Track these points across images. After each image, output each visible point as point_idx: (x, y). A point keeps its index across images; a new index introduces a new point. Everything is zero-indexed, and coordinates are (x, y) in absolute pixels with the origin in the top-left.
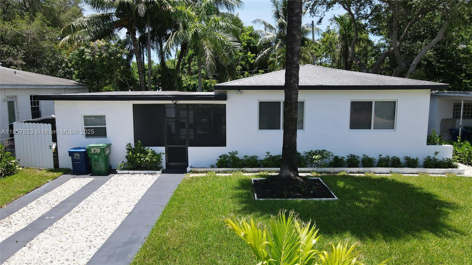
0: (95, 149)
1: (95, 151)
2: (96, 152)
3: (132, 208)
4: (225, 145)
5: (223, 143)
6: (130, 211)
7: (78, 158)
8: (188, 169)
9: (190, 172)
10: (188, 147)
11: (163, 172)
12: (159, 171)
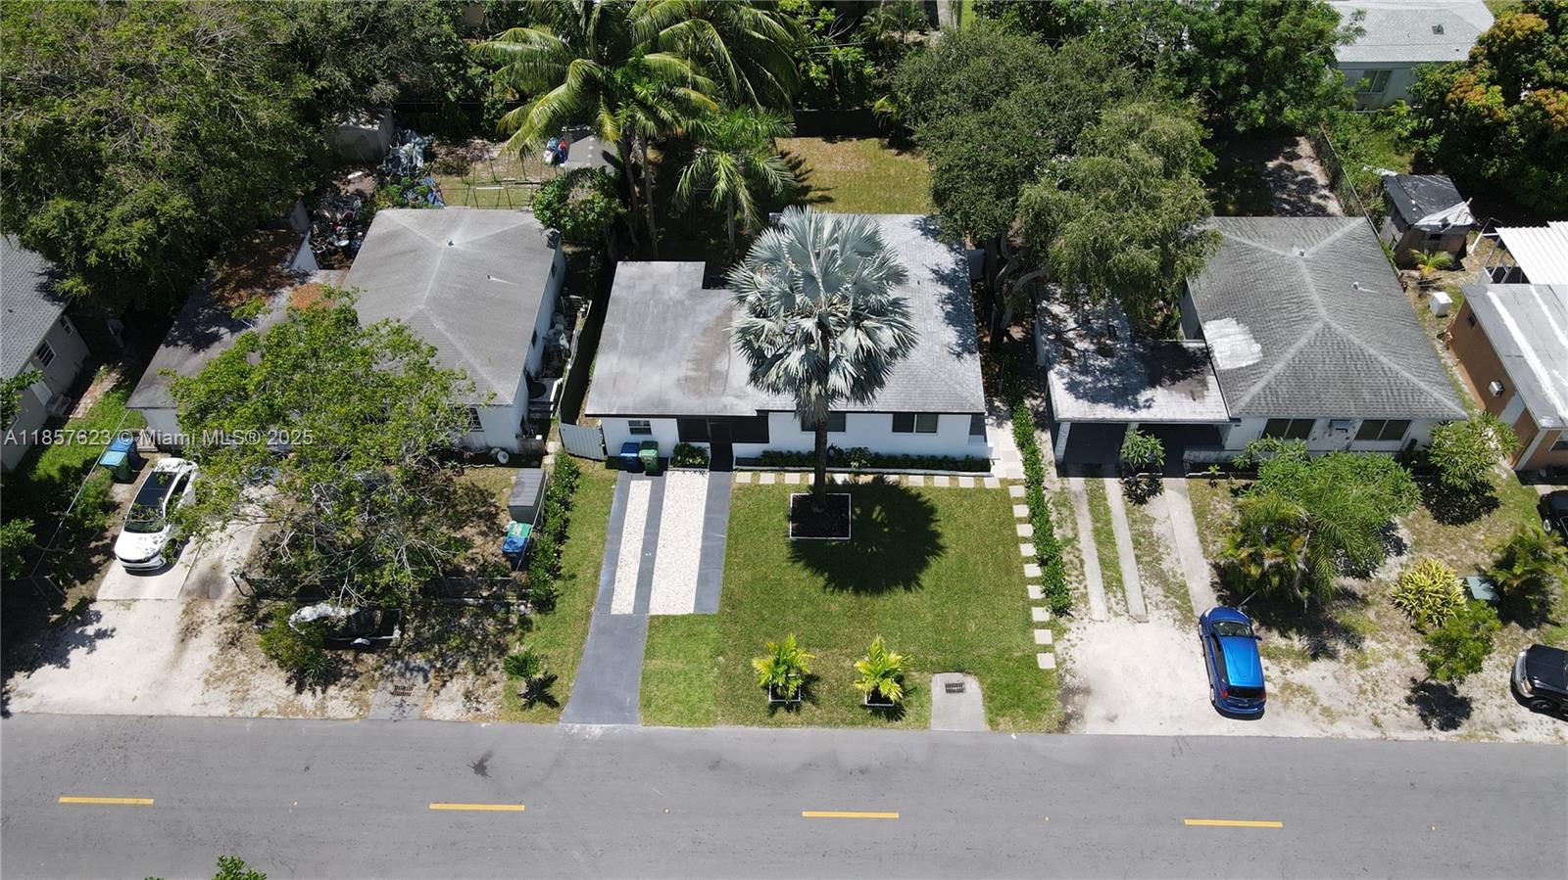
1: (647, 459)
3: (700, 540)
4: (768, 442)
5: (767, 441)
6: (700, 546)
8: (734, 467)
9: (736, 470)
10: (733, 444)
11: (711, 470)
12: (706, 467)
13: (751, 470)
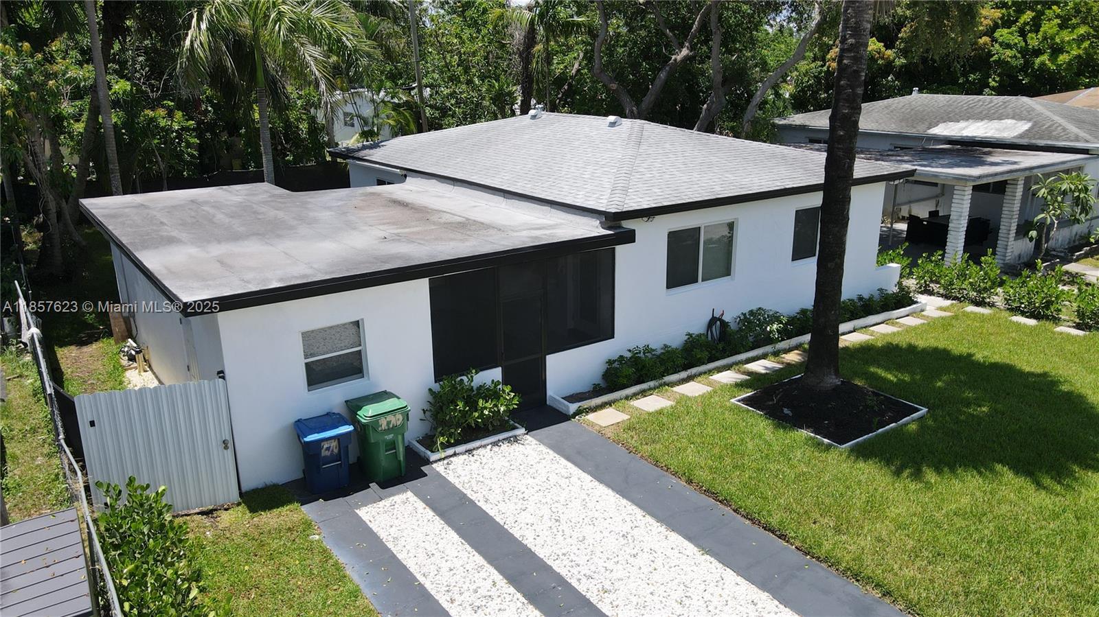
0: (390, 417)
1: (389, 423)
2: (391, 426)
4: (612, 335)
5: (607, 332)
7: (333, 451)
8: (572, 407)
9: (579, 412)
10: (548, 357)
12: (518, 428)
13: (609, 404)
